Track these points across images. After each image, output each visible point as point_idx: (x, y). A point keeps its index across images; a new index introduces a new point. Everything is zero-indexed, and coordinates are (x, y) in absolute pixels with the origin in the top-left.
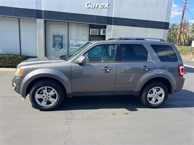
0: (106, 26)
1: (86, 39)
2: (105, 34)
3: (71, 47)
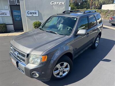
1: (8, 8)
2: (19, 3)
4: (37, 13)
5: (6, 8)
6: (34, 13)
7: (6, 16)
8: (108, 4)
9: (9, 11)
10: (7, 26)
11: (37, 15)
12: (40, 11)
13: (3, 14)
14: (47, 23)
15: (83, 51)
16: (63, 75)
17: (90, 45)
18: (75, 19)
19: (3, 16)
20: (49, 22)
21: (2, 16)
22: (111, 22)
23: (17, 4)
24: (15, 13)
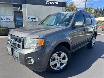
0: (22, 5)
1: (12, 15)
2: (22, 10)
3: (1, 20)
4: (37, 19)
5: (10, 15)
6: (34, 19)
7: (10, 21)
8: (98, 17)
9: (12, 17)
10: (9, 29)
11: (37, 20)
12: (39, 17)
13: (7, 19)
14: (45, 21)
15: (80, 47)
16: (60, 68)
17: (87, 43)
18: (72, 14)
19: (8, 21)
20: (47, 20)
21: (6, 21)
22: (103, 29)
23: (20, 11)
24: (18, 19)
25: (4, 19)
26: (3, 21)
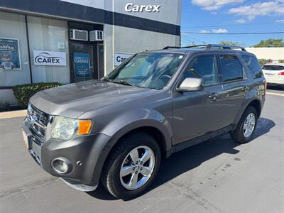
0: (102, 26)
1: (63, 48)
2: (101, 39)
3: (35, 64)
5: (59, 48)
9: (65, 54)
13: (51, 59)
18: (181, 57)
21: (49, 64)
24: (78, 59)
25: (42, 60)
26: (39, 64)
